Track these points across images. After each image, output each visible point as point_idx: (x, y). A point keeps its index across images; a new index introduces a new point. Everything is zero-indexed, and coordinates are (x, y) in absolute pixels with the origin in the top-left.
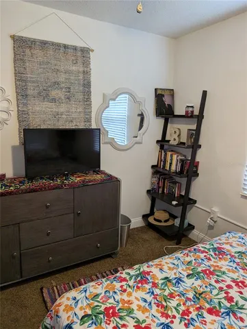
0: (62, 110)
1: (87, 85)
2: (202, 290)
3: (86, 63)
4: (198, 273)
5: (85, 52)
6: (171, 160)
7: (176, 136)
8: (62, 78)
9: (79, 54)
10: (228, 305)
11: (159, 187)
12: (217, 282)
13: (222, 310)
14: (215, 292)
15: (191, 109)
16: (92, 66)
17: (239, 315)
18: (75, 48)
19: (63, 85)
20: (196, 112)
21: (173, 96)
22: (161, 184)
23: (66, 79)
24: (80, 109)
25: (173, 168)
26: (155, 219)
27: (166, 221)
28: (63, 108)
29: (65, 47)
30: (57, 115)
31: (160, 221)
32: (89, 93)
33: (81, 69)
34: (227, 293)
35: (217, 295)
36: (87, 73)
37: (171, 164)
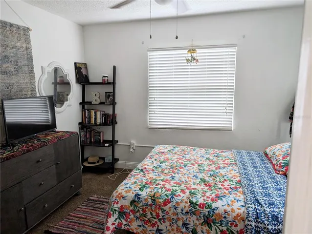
0: (12, 82)
1: (30, 59)
2: (153, 193)
3: (28, 40)
4: (144, 186)
5: (26, 31)
6: (96, 115)
7: (97, 98)
8: (10, 52)
9: (21, 32)
10: (170, 193)
11: (87, 139)
12: (156, 185)
13: (169, 197)
14: (160, 190)
15: (107, 78)
16: (32, 43)
17: (177, 194)
18: (18, 27)
19: (11, 59)
20: (111, 80)
21: (86, 68)
22: (88, 136)
23: (13, 53)
24: (27, 80)
25: (98, 121)
26: (89, 163)
27: (98, 162)
28: (13, 80)
29: (11, 25)
30: (9, 86)
31: (94, 163)
32: (32, 66)
33: (24, 45)
34: (165, 188)
35: (162, 191)
36: (28, 49)
37: (96, 119)
